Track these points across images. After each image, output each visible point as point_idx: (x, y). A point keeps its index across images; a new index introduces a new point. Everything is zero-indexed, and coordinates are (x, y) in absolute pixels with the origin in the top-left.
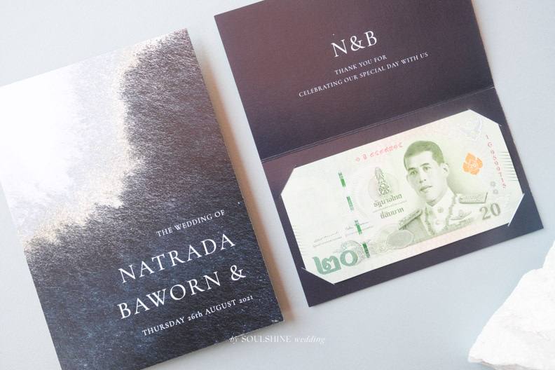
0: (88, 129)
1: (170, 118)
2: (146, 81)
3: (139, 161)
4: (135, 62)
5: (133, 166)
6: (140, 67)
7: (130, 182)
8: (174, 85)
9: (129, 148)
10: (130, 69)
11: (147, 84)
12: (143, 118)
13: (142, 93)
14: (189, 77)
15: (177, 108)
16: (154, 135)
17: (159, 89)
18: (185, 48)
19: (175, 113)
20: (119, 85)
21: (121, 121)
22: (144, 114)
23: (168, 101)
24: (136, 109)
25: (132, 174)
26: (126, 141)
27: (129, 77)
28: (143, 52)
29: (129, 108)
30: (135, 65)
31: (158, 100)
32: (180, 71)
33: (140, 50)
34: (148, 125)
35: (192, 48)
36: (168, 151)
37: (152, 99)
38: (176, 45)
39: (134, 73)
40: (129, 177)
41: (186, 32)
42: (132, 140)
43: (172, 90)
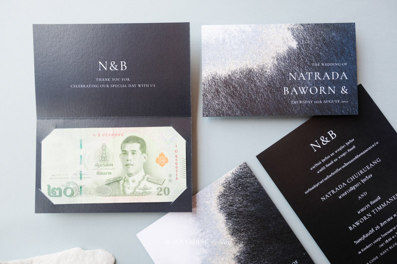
0: (206, 235)
1: (250, 215)
2: (231, 198)
3: (240, 245)
4: (222, 189)
5: (238, 249)
6: (225, 191)
7: (239, 259)
8: (248, 196)
9: (232, 239)
10: (220, 194)
11: (232, 200)
12: (235, 220)
13: (230, 206)
14: (255, 189)
15: (253, 209)
16: (244, 228)
17: (239, 200)
18: (247, 173)
19: (253, 212)
20: (216, 205)
21: (224, 225)
22: (235, 217)
23: (246, 206)
24: (230, 216)
25: (238, 254)
26: (229, 236)
27: (221, 199)
28: (225, 182)
29: (226, 216)
30: (222, 191)
31: (241, 207)
32: (249, 187)
33: (223, 181)
34: (239, 223)
35: (252, 172)
36: (255, 234)
37: (238, 207)
38: (242, 172)
39: (223, 195)
40: (237, 256)
41: (246, 163)
42: (232, 235)
43: (247, 199)
